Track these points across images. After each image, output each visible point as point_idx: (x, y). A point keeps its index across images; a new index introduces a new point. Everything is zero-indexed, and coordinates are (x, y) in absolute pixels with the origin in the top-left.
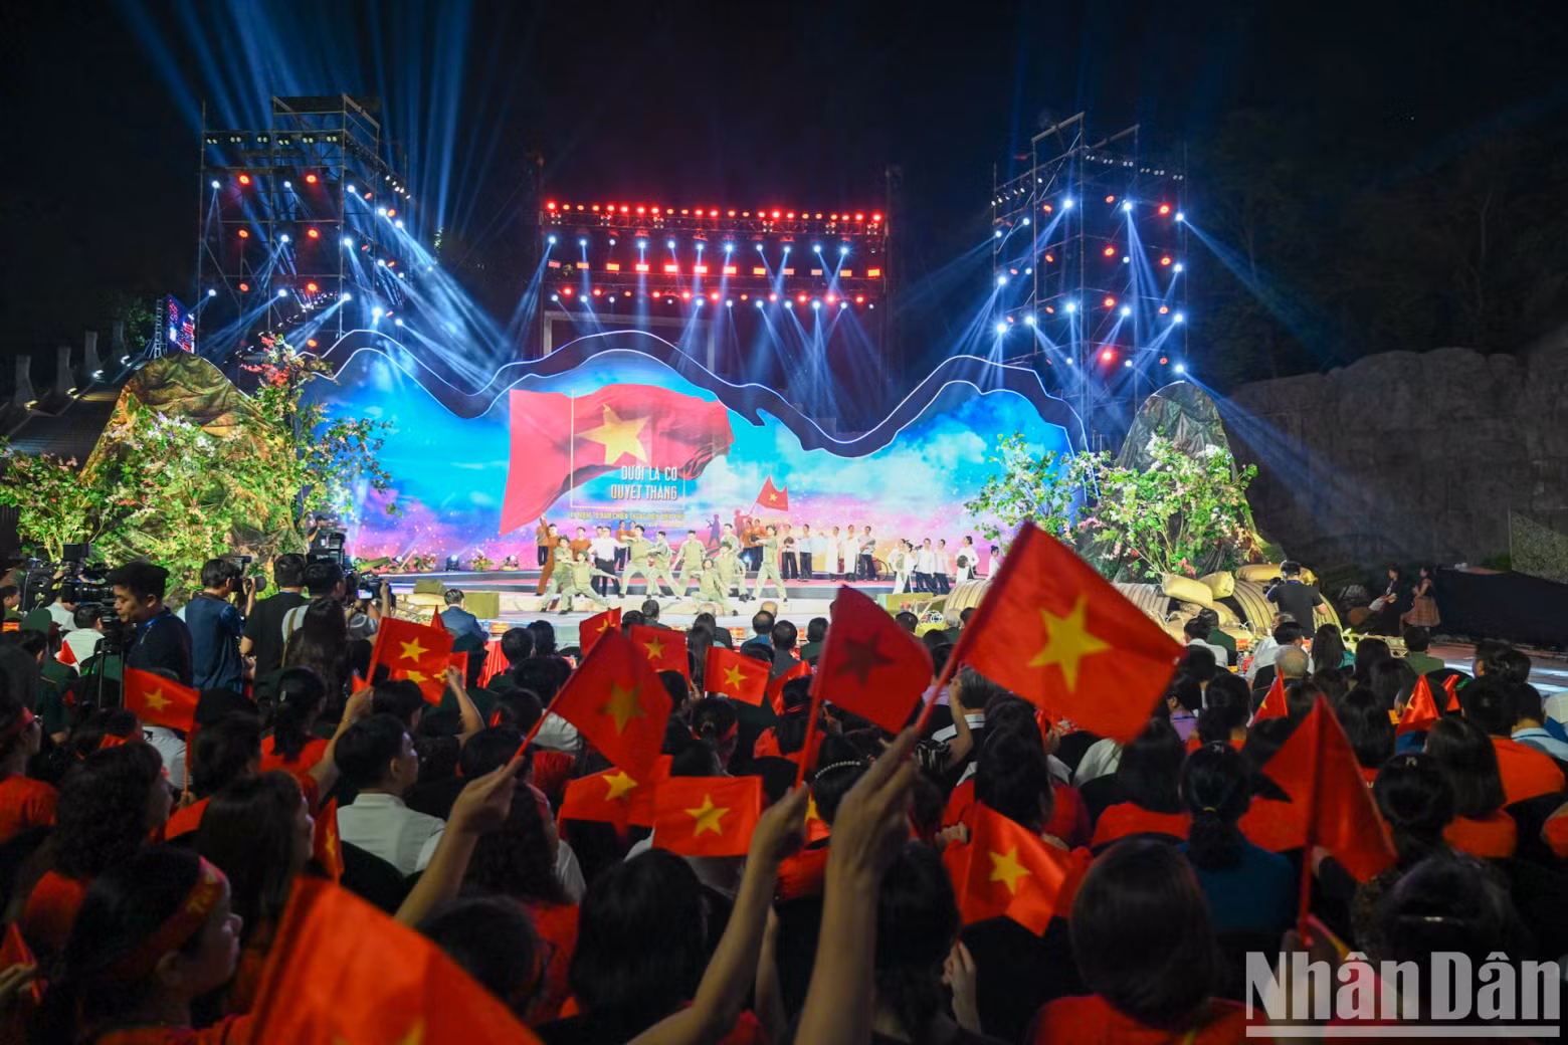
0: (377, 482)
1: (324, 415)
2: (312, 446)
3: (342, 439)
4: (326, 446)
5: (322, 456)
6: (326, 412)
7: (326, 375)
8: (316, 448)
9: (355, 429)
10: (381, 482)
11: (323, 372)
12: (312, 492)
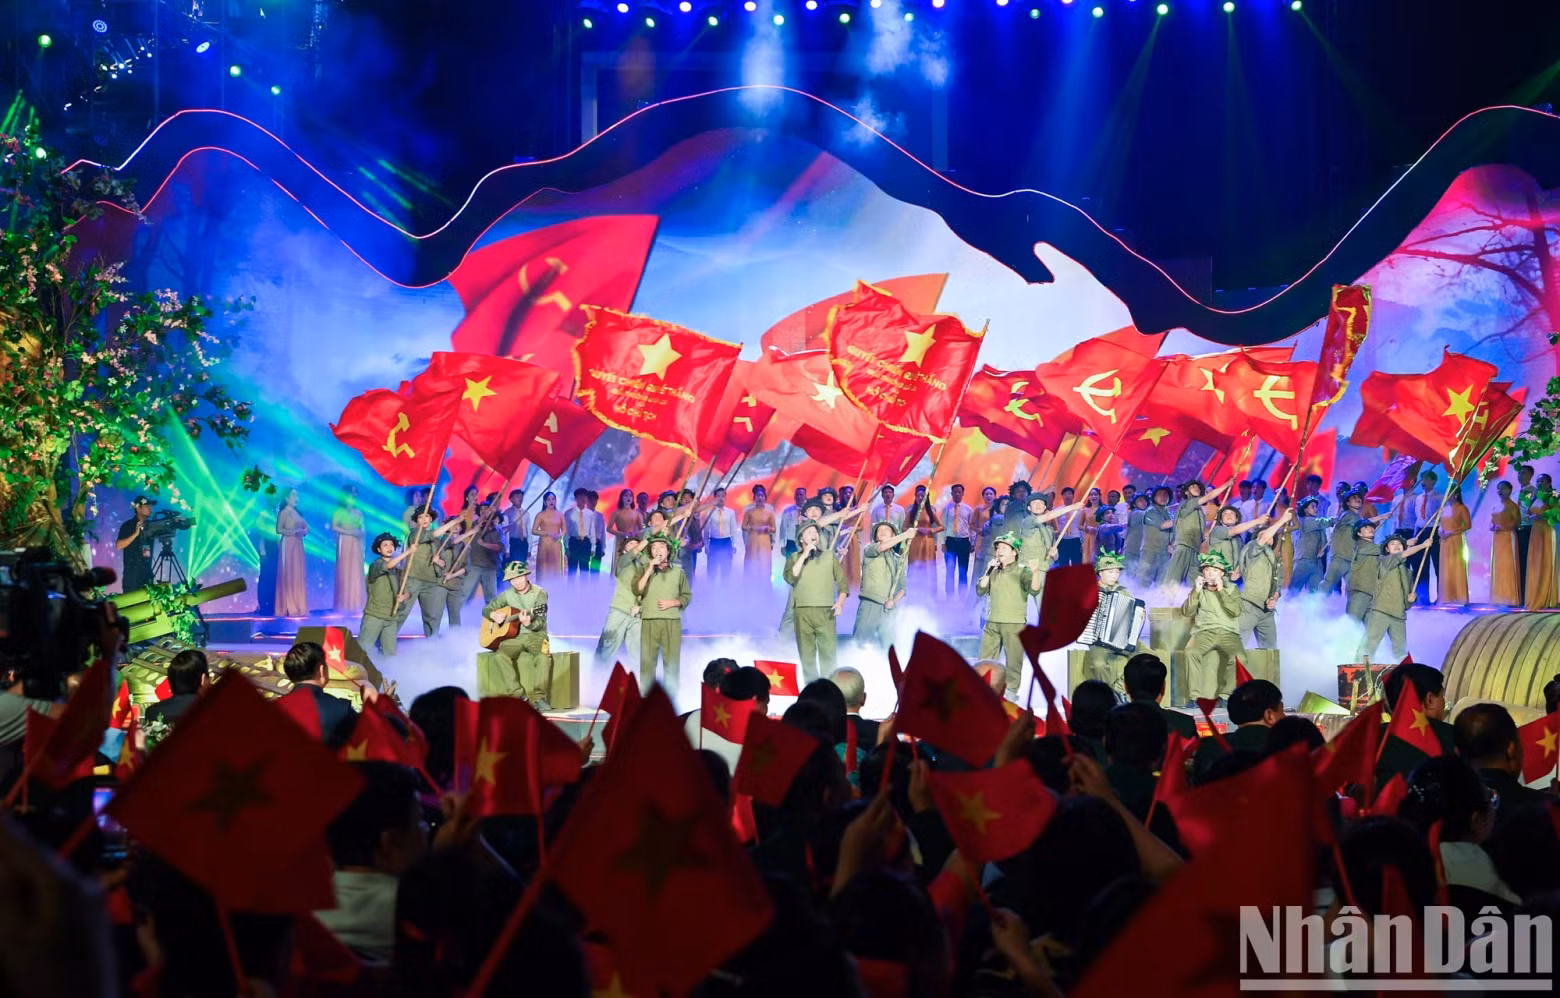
0: (224, 423)
1: (115, 287)
2: (93, 352)
3: (151, 337)
4: (120, 351)
5: (114, 372)
6: (119, 280)
7: (124, 205)
8: (100, 356)
9: (176, 315)
10: (231, 424)
11: (118, 200)
12: (94, 447)
